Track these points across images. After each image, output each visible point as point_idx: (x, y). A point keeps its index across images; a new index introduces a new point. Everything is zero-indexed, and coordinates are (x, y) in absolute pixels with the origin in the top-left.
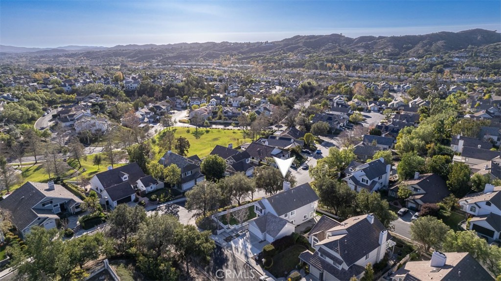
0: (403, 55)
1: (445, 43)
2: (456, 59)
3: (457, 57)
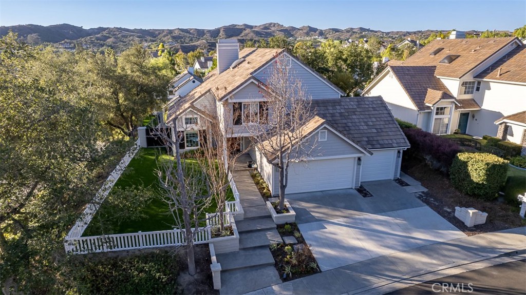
1: (38, 35)
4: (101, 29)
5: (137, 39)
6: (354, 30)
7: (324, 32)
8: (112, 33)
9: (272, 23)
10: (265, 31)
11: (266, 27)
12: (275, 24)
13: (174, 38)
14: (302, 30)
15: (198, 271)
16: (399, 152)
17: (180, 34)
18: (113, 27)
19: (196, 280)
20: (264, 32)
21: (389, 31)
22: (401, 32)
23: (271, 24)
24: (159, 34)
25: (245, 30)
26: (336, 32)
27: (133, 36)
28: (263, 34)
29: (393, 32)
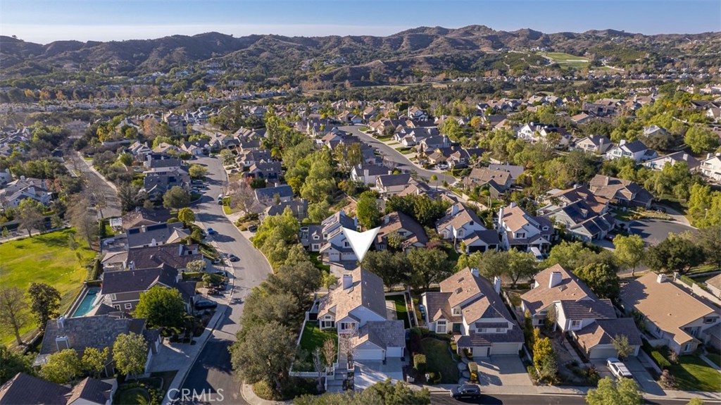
0: (140, 69)
2: (211, 71)
3: (210, 68)
4: (254, 38)
5: (297, 51)
6: (597, 35)
7: (550, 37)
8: (267, 43)
9: (476, 26)
10: (465, 38)
11: (468, 31)
12: (480, 27)
13: (343, 51)
14: (518, 36)
15: (321, 385)
17: (351, 45)
18: (268, 34)
20: (463, 40)
21: (655, 34)
22: (676, 35)
23: (474, 27)
24: (325, 43)
25: (437, 37)
26: (569, 38)
27: (293, 46)
28: (461, 44)
29: (662, 35)
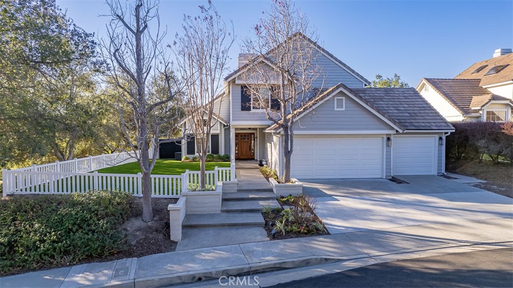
15: (155, 219)
16: (441, 138)
19: (150, 227)
